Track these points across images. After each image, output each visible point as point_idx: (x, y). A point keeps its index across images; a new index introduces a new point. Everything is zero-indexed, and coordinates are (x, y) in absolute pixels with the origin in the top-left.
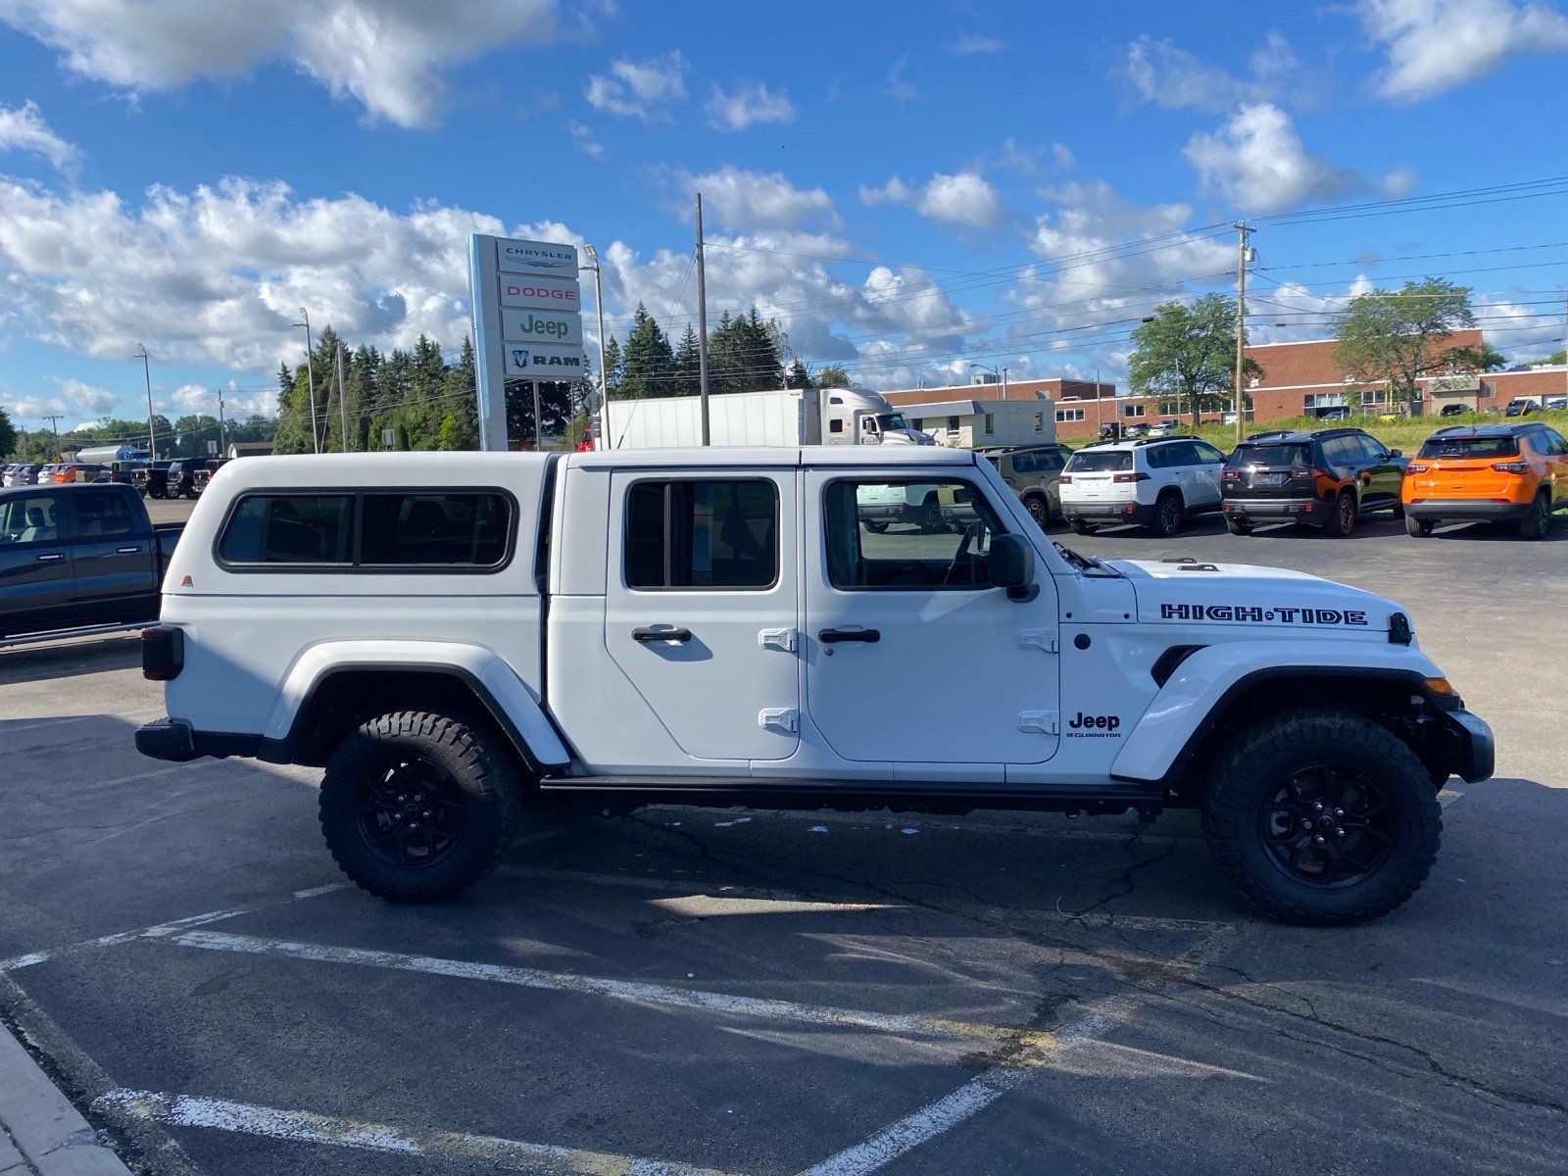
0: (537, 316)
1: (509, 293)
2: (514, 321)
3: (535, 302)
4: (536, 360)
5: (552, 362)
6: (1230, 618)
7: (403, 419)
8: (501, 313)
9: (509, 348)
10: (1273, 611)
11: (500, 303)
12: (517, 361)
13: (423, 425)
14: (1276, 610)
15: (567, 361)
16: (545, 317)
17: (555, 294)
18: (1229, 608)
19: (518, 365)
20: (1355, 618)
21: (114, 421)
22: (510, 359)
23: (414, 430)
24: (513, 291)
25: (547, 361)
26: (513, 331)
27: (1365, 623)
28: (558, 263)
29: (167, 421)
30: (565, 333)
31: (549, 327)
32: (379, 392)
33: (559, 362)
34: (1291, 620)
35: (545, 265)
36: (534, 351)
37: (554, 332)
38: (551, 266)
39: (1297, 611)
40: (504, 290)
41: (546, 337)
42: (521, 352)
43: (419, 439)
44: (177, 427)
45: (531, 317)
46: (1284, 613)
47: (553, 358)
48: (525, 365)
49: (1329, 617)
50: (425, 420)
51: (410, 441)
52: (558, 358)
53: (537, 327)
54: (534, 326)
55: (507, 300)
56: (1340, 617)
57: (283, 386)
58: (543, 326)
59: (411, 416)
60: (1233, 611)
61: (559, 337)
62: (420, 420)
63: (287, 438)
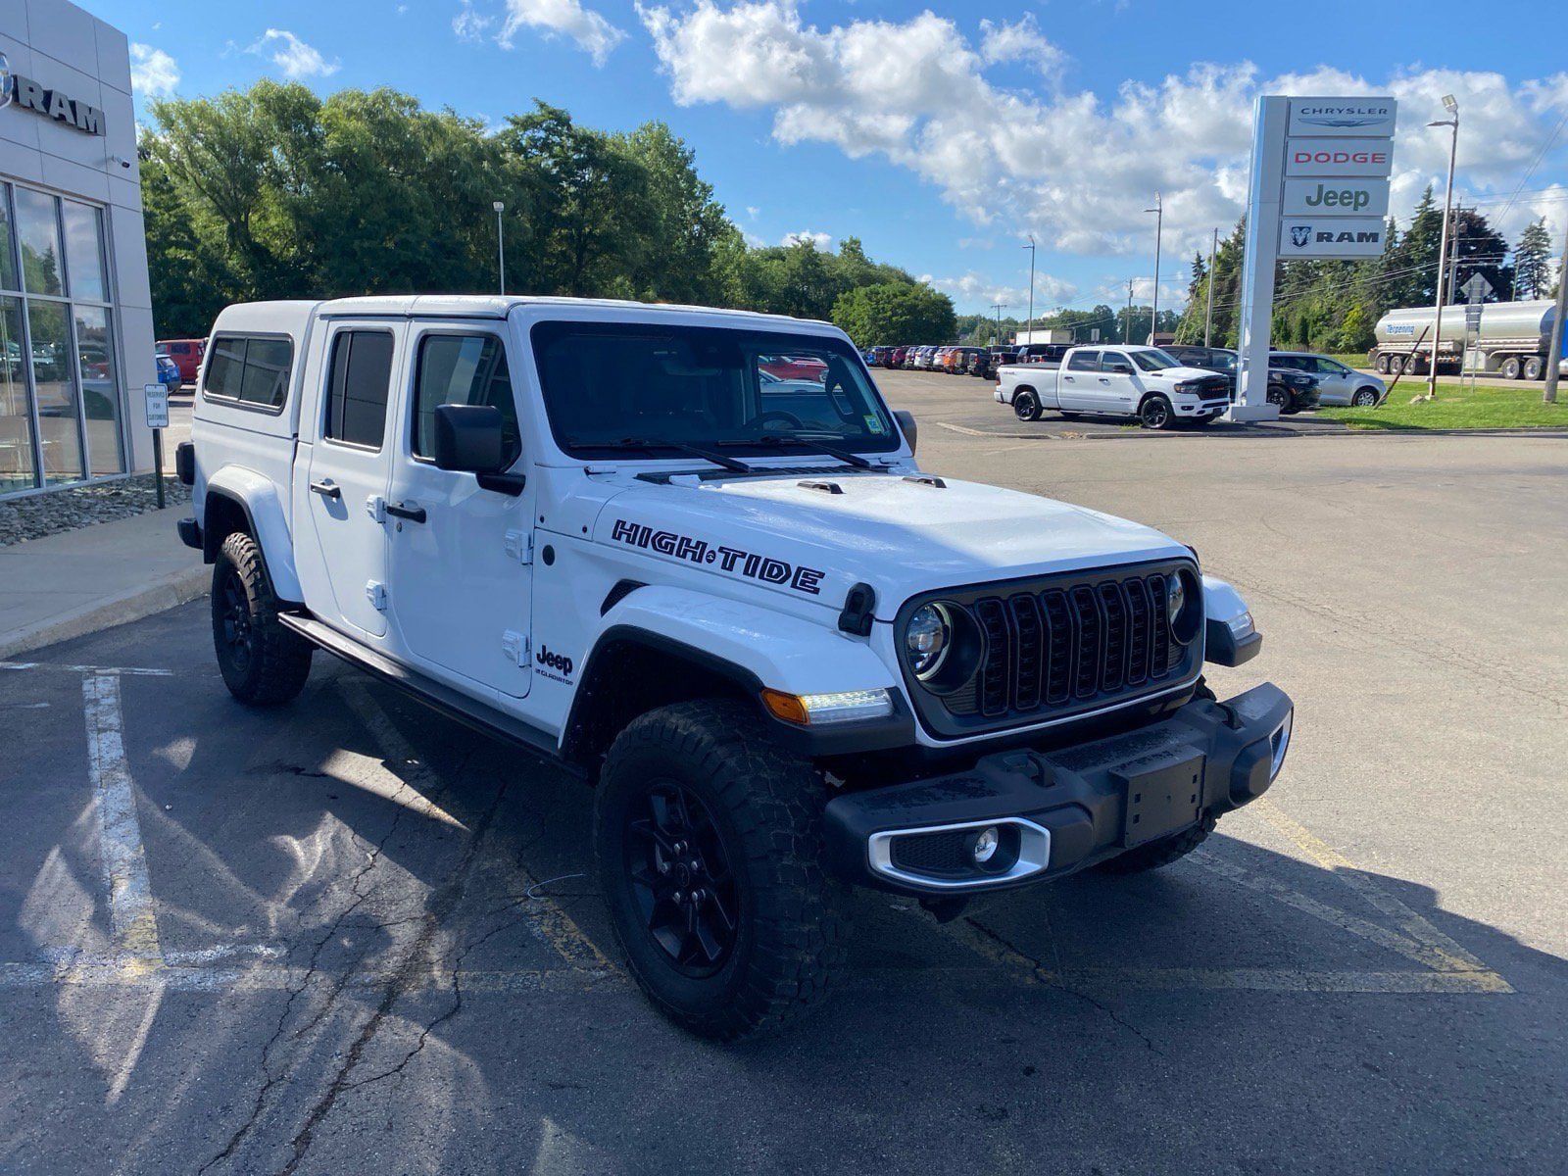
0: (1328, 186)
1: (1297, 161)
2: (1297, 194)
3: (1330, 168)
4: (1320, 237)
5: (1340, 239)
6: (671, 553)
7: (1307, 310)
8: (1283, 185)
9: (1287, 225)
10: (716, 550)
11: (1284, 172)
12: (1295, 239)
13: (1327, 317)
14: (721, 549)
15: (1362, 237)
16: (1339, 187)
17: (1357, 158)
18: (675, 538)
19: (1296, 243)
20: (807, 580)
21: (1065, 310)
22: (1287, 236)
23: (1315, 323)
24: (1301, 158)
25: (1334, 239)
26: (1295, 204)
27: (816, 591)
28: (1369, 120)
29: (1111, 311)
30: (1365, 203)
31: (1343, 198)
32: (1288, 281)
33: (1351, 239)
34: (730, 569)
35: (1349, 124)
36: (1319, 227)
37: (1349, 203)
38: (1357, 125)
39: (743, 555)
40: (1291, 158)
41: (1338, 209)
42: (1301, 229)
43: (1320, 332)
44: (1119, 317)
45: (1321, 188)
46: (727, 555)
47: (1342, 235)
48: (1304, 242)
49: (775, 571)
50: (1330, 311)
51: (1310, 333)
52: (1349, 234)
53: (1327, 198)
54: (1324, 197)
55: (1293, 168)
56: (788, 575)
57: (1195, 276)
58: (1335, 197)
59: (1316, 307)
60: (677, 543)
61: (1356, 209)
62: (1325, 311)
63: (1188, 329)
